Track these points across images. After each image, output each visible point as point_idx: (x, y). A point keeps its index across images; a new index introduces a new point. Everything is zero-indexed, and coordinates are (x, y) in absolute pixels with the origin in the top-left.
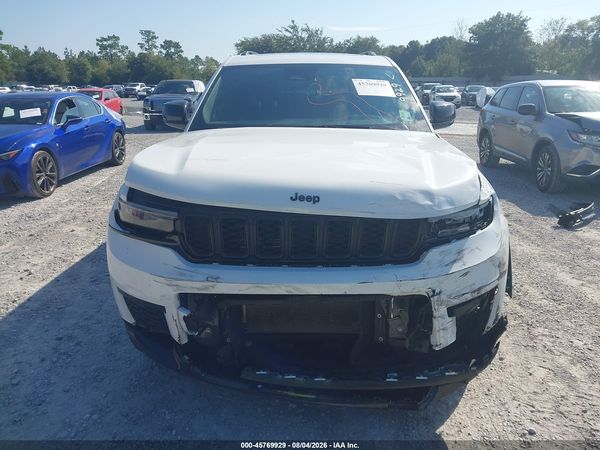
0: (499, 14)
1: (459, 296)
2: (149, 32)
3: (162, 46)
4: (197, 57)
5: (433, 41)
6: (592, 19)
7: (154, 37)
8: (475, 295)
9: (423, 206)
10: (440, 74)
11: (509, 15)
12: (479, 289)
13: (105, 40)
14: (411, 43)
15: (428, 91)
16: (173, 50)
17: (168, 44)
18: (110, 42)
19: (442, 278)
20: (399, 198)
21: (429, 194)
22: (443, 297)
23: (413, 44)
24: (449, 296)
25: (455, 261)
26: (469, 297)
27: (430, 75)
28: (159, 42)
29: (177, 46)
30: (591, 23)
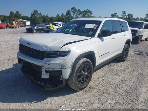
1: (47, 69)
2: (125, 12)
3: (127, 15)
4: (138, 18)
7: (126, 13)
8: (52, 70)
9: (44, 49)
12: (53, 69)
13: (113, 14)
16: (130, 16)
17: (129, 15)
18: (114, 15)
19: (44, 64)
20: (41, 46)
21: (46, 47)
22: (44, 68)
24: (45, 68)
25: (49, 61)
26: (50, 70)
28: (127, 14)
29: (132, 15)
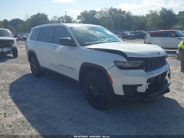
0: (39, 13)
5: (13, 20)
6: (64, 16)
10: (24, 31)
11: (42, 14)
14: (4, 20)
15: (25, 36)
23: (5, 21)
27: (20, 31)
30: (64, 17)
